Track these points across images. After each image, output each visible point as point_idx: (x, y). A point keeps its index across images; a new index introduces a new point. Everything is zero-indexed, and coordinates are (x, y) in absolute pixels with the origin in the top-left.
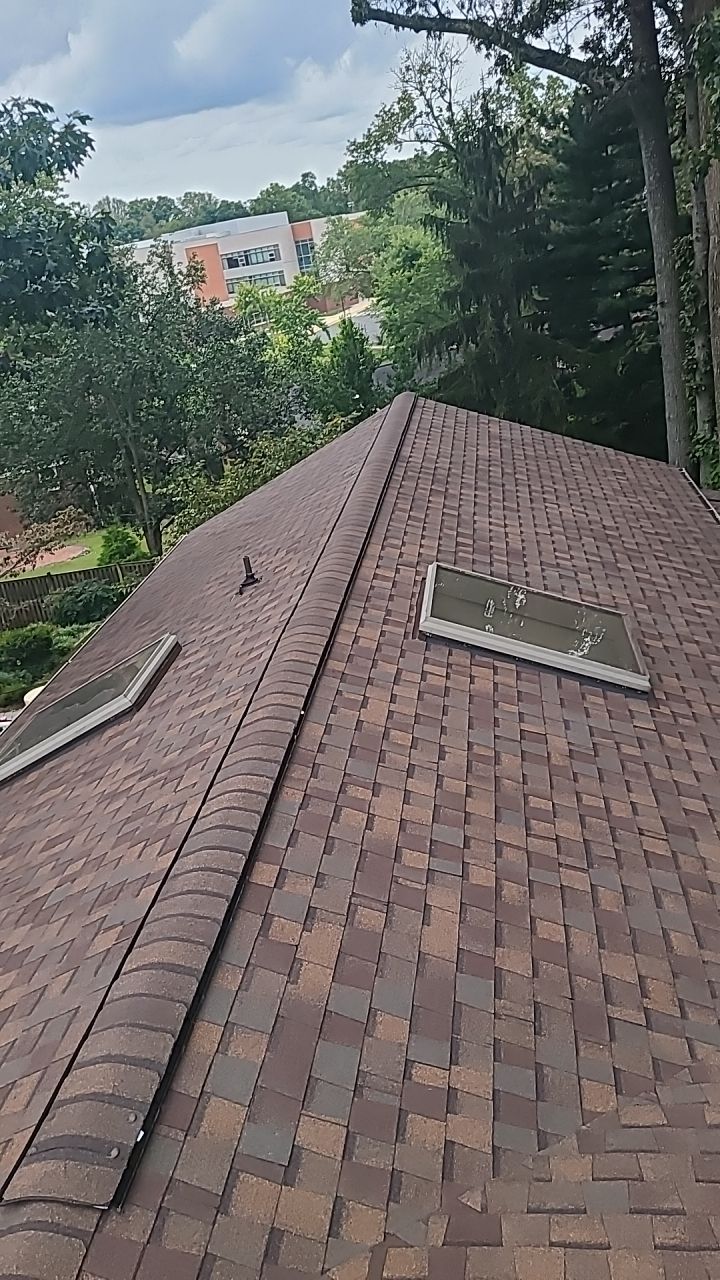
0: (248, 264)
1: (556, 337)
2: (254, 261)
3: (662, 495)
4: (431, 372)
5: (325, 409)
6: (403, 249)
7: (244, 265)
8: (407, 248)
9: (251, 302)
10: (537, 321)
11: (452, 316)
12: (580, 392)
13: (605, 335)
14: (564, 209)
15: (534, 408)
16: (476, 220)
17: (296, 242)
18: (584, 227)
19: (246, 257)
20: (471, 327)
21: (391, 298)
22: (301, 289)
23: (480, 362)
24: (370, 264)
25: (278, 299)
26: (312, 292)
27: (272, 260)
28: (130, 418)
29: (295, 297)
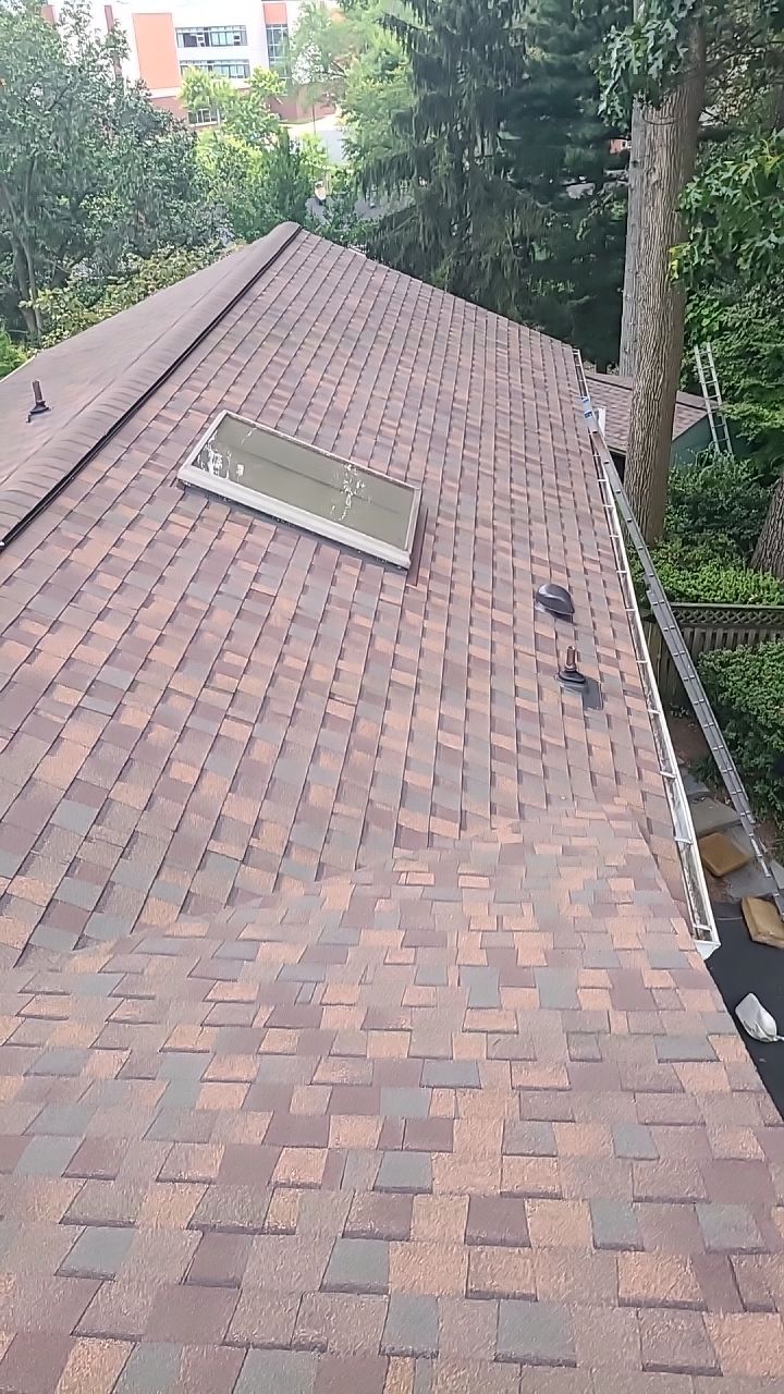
0: (208, 45)
1: (519, 186)
2: (215, 41)
3: (539, 375)
4: (374, 208)
5: (248, 233)
6: (384, 53)
7: (202, 45)
8: (387, 53)
9: (199, 93)
10: (502, 165)
11: (402, 146)
12: (540, 256)
13: (575, 192)
14: (544, 32)
15: (483, 265)
16: (440, 30)
17: (267, 26)
18: (565, 58)
19: (206, 35)
20: (425, 160)
21: (357, 110)
22: (261, 85)
23: (430, 203)
24: (348, 67)
25: (232, 94)
26: (274, 91)
27: (237, 44)
28: (25, 214)
29: (254, 95)
